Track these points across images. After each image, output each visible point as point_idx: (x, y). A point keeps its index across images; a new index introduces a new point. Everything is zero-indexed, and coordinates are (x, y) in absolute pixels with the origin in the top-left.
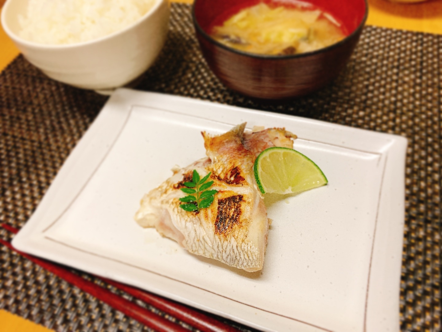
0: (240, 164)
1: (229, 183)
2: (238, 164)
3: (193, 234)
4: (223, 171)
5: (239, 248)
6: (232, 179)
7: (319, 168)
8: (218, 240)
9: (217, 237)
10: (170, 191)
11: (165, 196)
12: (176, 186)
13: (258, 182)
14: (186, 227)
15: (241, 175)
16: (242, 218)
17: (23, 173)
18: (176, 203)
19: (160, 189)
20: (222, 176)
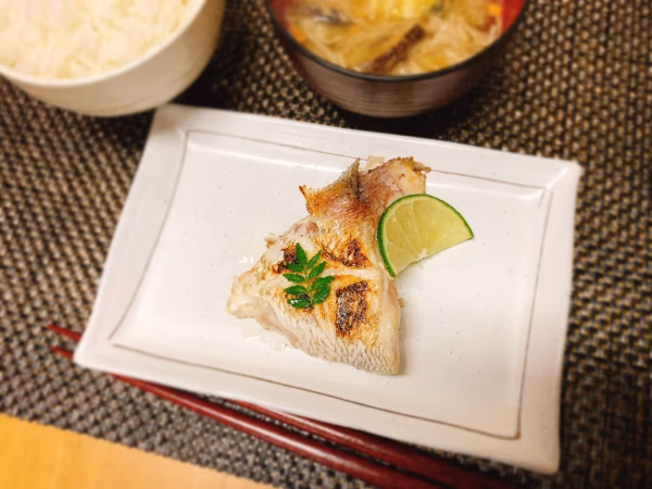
0: (358, 233)
1: (348, 264)
2: (356, 235)
3: (308, 336)
4: (336, 246)
5: (369, 353)
6: (351, 258)
7: (461, 216)
8: (342, 344)
9: (339, 340)
10: (269, 276)
11: (263, 282)
12: (276, 268)
13: (385, 261)
14: (299, 328)
15: (362, 251)
16: (369, 314)
17: (52, 246)
18: (280, 295)
19: (254, 273)
20: (337, 254)
